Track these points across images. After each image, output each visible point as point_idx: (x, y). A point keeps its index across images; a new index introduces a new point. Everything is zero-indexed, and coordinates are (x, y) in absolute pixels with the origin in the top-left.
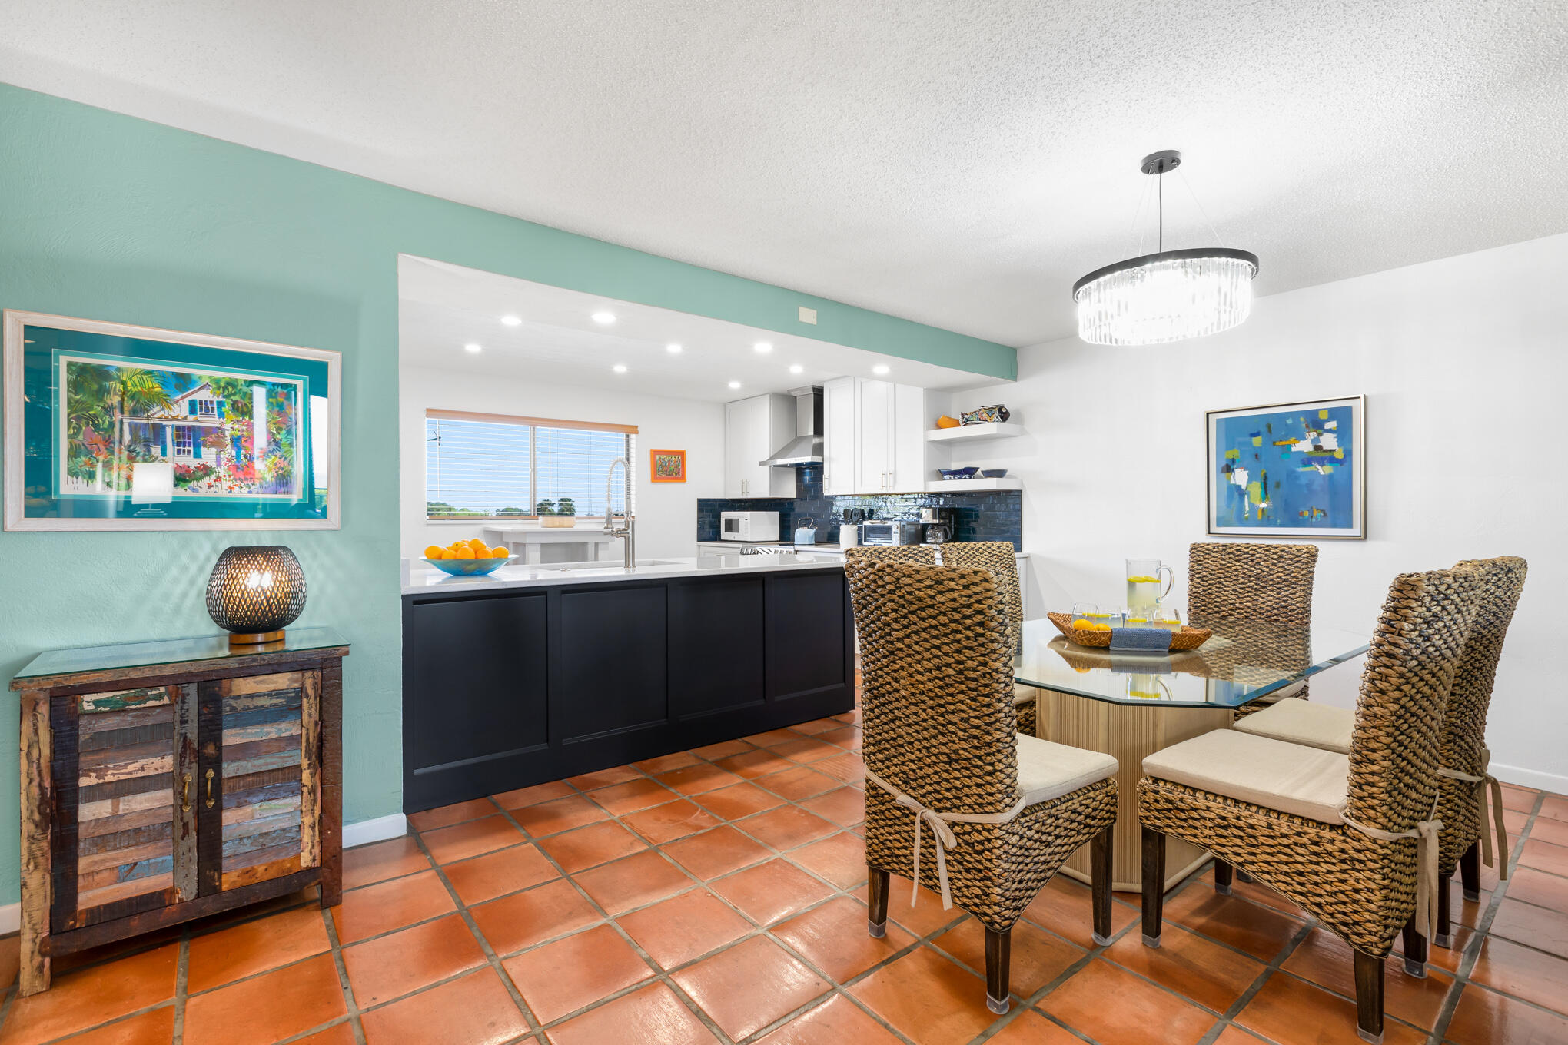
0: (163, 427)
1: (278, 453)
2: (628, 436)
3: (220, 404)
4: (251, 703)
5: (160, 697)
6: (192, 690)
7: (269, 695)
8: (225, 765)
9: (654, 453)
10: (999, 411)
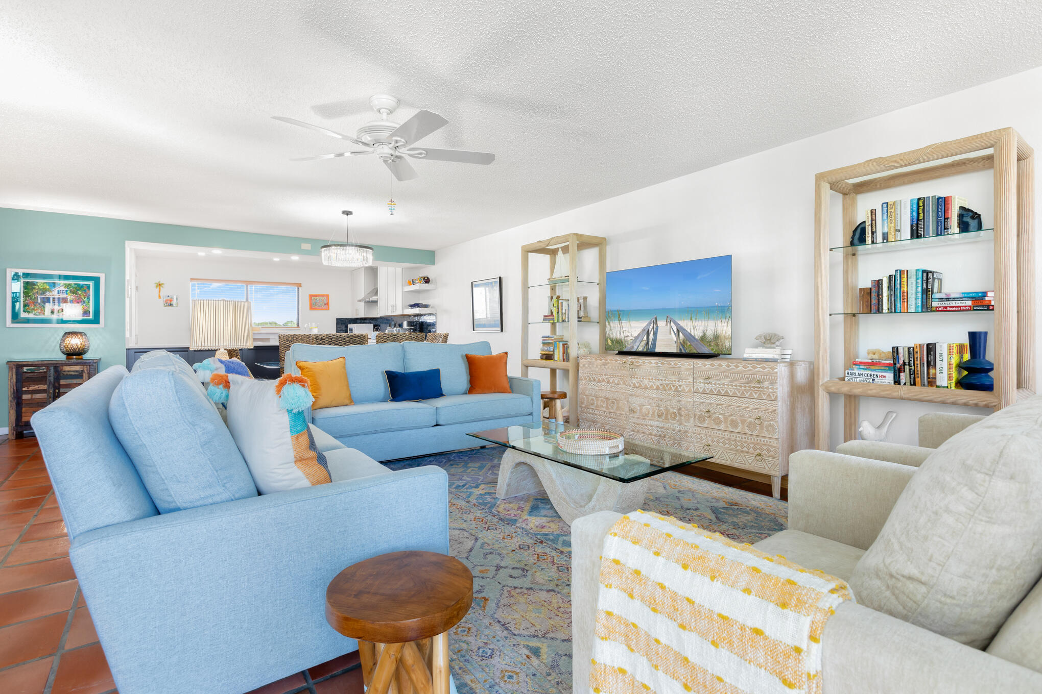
0: (49, 298)
1: (85, 305)
2: (298, 288)
3: (66, 291)
4: (68, 373)
5: (43, 369)
6: (52, 368)
7: (74, 371)
8: (61, 389)
9: (311, 296)
10: (424, 279)
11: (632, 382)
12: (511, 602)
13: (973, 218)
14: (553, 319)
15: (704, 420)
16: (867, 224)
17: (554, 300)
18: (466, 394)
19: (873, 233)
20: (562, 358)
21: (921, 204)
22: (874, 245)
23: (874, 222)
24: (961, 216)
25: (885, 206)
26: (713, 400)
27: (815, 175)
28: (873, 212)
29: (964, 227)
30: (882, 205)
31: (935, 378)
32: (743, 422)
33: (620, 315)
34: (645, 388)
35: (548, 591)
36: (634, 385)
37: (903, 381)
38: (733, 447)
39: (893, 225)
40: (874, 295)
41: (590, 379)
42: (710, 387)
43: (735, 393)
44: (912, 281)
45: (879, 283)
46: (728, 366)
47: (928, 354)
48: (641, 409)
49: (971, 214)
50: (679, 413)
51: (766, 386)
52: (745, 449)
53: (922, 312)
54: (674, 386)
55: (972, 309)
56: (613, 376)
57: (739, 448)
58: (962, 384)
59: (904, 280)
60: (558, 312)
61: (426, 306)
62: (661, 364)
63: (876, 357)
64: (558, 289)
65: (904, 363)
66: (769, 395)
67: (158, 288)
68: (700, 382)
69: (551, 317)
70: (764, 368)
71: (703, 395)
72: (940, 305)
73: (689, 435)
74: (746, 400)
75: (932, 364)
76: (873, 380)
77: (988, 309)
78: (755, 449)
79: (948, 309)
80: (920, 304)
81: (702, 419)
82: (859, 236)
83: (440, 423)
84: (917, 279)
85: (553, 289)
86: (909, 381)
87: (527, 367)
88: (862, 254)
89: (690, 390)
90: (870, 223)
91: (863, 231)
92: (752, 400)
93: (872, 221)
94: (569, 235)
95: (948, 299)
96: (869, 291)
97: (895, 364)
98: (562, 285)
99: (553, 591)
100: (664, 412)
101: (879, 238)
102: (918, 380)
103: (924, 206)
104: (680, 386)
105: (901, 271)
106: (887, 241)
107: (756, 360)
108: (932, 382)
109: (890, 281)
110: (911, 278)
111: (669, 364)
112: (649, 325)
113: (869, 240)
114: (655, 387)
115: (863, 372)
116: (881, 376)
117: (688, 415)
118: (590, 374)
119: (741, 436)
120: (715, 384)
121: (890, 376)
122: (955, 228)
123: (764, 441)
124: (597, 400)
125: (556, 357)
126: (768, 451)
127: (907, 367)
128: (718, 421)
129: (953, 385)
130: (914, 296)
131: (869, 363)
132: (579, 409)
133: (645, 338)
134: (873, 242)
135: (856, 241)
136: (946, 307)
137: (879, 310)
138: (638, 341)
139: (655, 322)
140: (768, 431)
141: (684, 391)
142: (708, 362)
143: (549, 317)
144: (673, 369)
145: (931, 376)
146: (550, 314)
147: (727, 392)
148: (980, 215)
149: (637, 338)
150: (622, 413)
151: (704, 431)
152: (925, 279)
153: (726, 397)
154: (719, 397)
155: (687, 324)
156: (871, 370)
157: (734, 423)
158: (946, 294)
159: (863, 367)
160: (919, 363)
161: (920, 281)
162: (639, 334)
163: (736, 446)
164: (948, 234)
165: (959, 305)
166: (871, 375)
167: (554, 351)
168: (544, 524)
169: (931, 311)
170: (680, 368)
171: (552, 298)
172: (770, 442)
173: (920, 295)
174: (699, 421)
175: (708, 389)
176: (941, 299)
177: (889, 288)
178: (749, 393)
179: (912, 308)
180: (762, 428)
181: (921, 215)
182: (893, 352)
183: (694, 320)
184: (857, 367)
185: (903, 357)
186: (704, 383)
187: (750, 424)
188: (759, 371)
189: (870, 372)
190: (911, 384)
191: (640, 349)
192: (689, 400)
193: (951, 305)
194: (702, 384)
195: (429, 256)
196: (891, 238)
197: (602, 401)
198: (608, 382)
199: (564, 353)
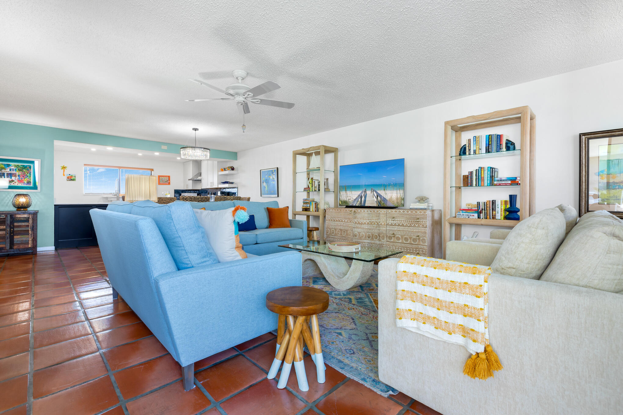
0: (5, 173)
1: (28, 178)
3: (16, 169)
4: (20, 219)
5: (3, 216)
6: (9, 216)
7: (23, 218)
8: (15, 229)
9: (159, 176)
10: (231, 168)
11: (354, 221)
12: (321, 318)
13: (511, 144)
14: (310, 190)
15: (392, 238)
16: (467, 146)
17: (310, 180)
18: (268, 228)
19: (469, 150)
20: (314, 210)
21: (490, 138)
22: (470, 155)
23: (470, 145)
24: (506, 144)
25: (475, 137)
26: (396, 228)
27: (445, 122)
28: (469, 140)
29: (508, 149)
30: (474, 137)
31: (495, 216)
32: (411, 238)
33: (346, 188)
34: (362, 224)
35: (336, 313)
36: (356, 222)
37: (481, 217)
38: (405, 250)
39: (478, 146)
40: (469, 178)
41: (332, 220)
42: (395, 222)
43: (407, 225)
44: (486, 172)
45: (471, 173)
46: (404, 212)
47: (493, 205)
48: (359, 235)
49: (511, 143)
50: (379, 235)
51: (421, 221)
52: (411, 251)
53: (490, 186)
54: (376, 222)
55: (511, 184)
56: (344, 218)
57: (408, 251)
58: (506, 218)
59: (483, 171)
60: (312, 186)
61: (232, 183)
62: (370, 211)
63: (470, 207)
64: (311, 174)
65: (482, 209)
66: (423, 225)
67: (63, 170)
68: (390, 220)
69: (308, 189)
70: (420, 212)
71: (391, 226)
72: (497, 183)
73: (384, 246)
74: (412, 228)
75: (494, 209)
76: (469, 217)
77: (517, 185)
78: (416, 251)
79: (501, 185)
80: (489, 183)
81: (390, 238)
82: (463, 151)
83: (258, 242)
84: (488, 171)
85: (308, 174)
86: (484, 217)
87: (295, 215)
88: (463, 160)
89: (384, 224)
90: (468, 145)
91: (465, 149)
92: (415, 228)
93: (469, 144)
94: (320, 146)
95: (501, 180)
96: (467, 177)
97: (478, 210)
98: (313, 172)
99: (338, 312)
100: (371, 235)
101: (472, 152)
102: (488, 217)
103: (491, 138)
104: (380, 222)
105: (481, 168)
106: (476, 154)
107: (416, 209)
108: (494, 218)
109: (476, 172)
110: (485, 170)
111: (374, 211)
112: (362, 193)
113: (467, 153)
114: (367, 223)
115: (464, 214)
116: (472, 215)
117: (384, 236)
118: (332, 217)
119: (409, 245)
120: (397, 221)
121: (476, 215)
122: (504, 149)
123: (420, 247)
124: (336, 231)
125: (311, 210)
126: (422, 251)
127: (483, 211)
128: (398, 239)
129: (503, 219)
130: (487, 179)
131: (467, 210)
132: (325, 236)
133: (360, 200)
134: (469, 154)
135: (462, 153)
136: (500, 184)
137: (471, 185)
138: (356, 201)
139: (365, 191)
140: (422, 242)
141: (381, 224)
142: (394, 210)
143: (307, 189)
144: (376, 214)
145: (494, 214)
146: (307, 187)
147: (403, 224)
148: (514, 143)
149: (355, 200)
150: (349, 237)
151: (391, 244)
152: (491, 171)
153: (403, 227)
154: (399, 227)
155: (382, 192)
156: (468, 213)
157: (406, 239)
158: (500, 178)
159: (464, 211)
160: (488, 209)
161: (489, 172)
162: (356, 198)
163: (407, 250)
164: (501, 151)
165: (506, 183)
166: (468, 215)
167: (310, 207)
168: (323, 288)
169: (494, 186)
170: (379, 213)
171: (309, 179)
172: (423, 247)
173: (489, 178)
174: (389, 239)
175: (393, 223)
176: (498, 180)
177: (476, 175)
178: (413, 225)
179: (486, 184)
180: (419, 241)
181: (490, 142)
182: (478, 204)
183: (386, 190)
184: (462, 211)
185: (482, 206)
186: (392, 220)
187: (414, 239)
188: (418, 214)
189: (467, 214)
190: (485, 218)
191: (357, 205)
192: (384, 229)
193: (502, 183)
194: (391, 221)
195: (234, 155)
196: (477, 152)
197: (338, 231)
198: (342, 221)
199: (315, 208)
